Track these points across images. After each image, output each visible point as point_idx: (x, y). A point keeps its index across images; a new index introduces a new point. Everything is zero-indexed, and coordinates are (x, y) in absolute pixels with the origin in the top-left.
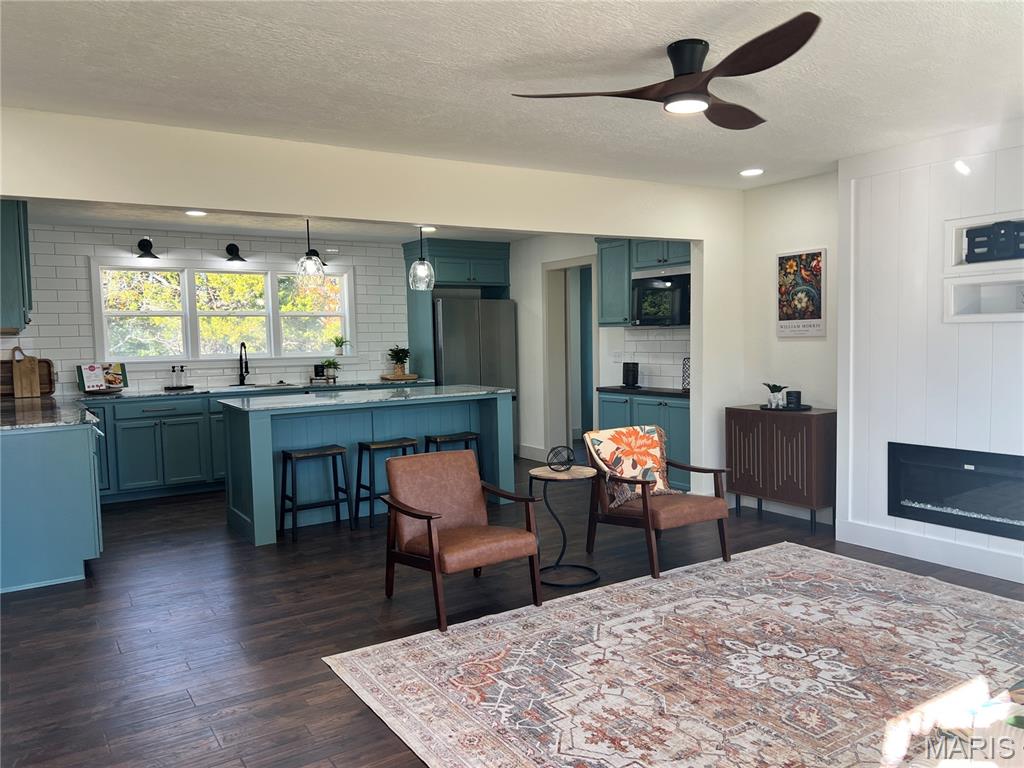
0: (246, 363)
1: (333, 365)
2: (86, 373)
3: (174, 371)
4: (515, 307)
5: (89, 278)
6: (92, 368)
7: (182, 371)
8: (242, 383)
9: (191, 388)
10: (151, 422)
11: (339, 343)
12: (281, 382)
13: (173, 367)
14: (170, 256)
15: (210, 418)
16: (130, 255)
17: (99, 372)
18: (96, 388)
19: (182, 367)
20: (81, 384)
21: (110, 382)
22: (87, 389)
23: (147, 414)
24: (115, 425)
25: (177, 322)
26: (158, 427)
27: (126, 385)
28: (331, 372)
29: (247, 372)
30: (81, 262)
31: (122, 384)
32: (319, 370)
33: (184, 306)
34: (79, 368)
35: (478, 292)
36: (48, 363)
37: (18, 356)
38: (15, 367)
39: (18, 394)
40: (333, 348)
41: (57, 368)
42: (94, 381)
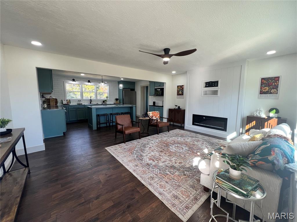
0: (91, 100)
1: (106, 101)
2: (63, 101)
3: (79, 101)
4: (136, 92)
5: (64, 85)
6: (64, 100)
9: (82, 104)
10: (75, 109)
11: (107, 97)
12: (97, 103)
14: (78, 82)
15: (85, 109)
16: (71, 81)
17: (66, 101)
18: (65, 104)
20: (62, 103)
21: (68, 103)
24: (68, 110)
25: (79, 93)
27: (70, 103)
29: (91, 102)
30: (62, 82)
32: (104, 102)
33: (80, 91)
34: (62, 100)
35: (130, 90)
36: (56, 99)
37: (51, 98)
38: (50, 100)
39: (51, 104)
40: (106, 98)
41: (58, 100)
42: (65, 102)
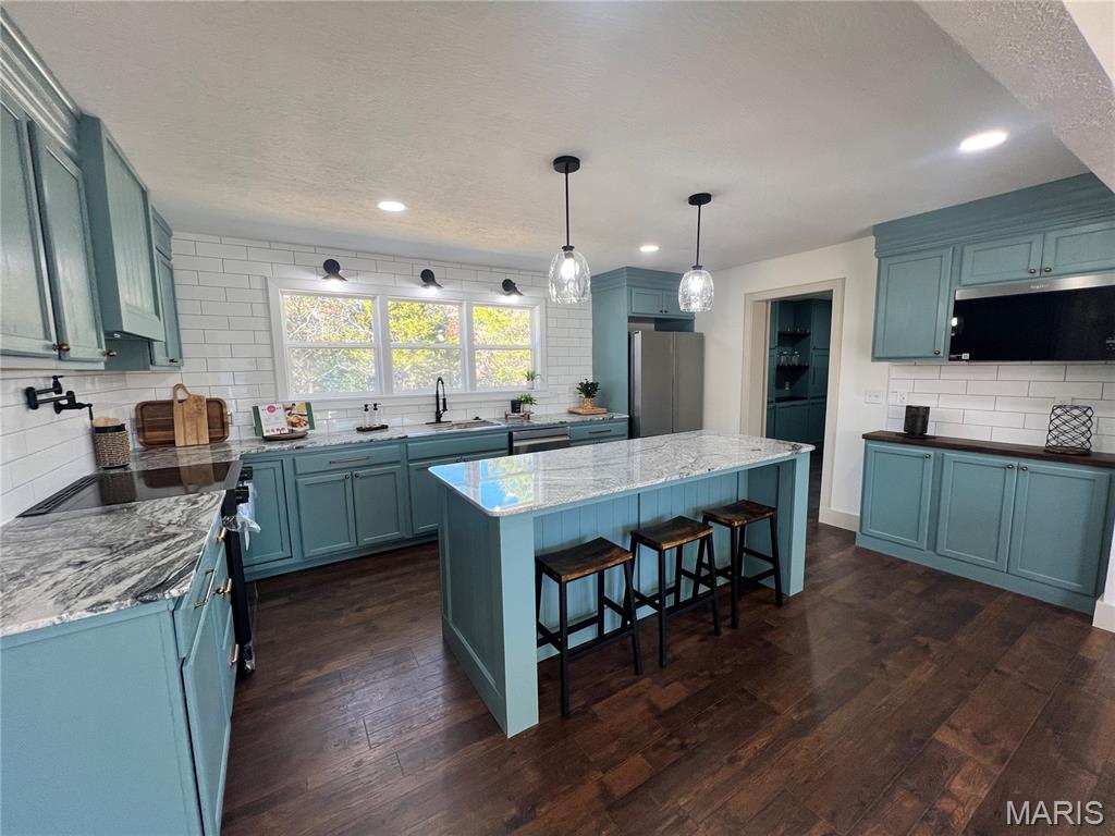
0: (444, 400)
1: (529, 400)
2: (263, 415)
3: (366, 410)
4: (701, 338)
5: (267, 303)
6: (271, 409)
7: (376, 409)
8: (438, 420)
9: (385, 427)
10: (341, 475)
11: (531, 377)
12: (477, 418)
13: (366, 406)
14: (360, 280)
15: (408, 467)
16: (313, 277)
17: (280, 413)
18: (276, 433)
19: (375, 405)
20: (258, 428)
21: (293, 425)
22: (265, 434)
23: (334, 466)
24: (296, 483)
25: (369, 355)
26: (349, 481)
27: (312, 427)
28: (526, 407)
29: (445, 409)
30: (257, 284)
31: (308, 426)
32: (516, 406)
33: (376, 336)
34: (256, 409)
35: (653, 326)
36: (219, 404)
37: (181, 395)
38: (177, 408)
39: (179, 441)
40: (525, 382)
41: (230, 410)
42: (274, 424)
